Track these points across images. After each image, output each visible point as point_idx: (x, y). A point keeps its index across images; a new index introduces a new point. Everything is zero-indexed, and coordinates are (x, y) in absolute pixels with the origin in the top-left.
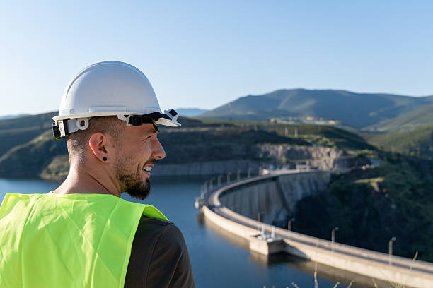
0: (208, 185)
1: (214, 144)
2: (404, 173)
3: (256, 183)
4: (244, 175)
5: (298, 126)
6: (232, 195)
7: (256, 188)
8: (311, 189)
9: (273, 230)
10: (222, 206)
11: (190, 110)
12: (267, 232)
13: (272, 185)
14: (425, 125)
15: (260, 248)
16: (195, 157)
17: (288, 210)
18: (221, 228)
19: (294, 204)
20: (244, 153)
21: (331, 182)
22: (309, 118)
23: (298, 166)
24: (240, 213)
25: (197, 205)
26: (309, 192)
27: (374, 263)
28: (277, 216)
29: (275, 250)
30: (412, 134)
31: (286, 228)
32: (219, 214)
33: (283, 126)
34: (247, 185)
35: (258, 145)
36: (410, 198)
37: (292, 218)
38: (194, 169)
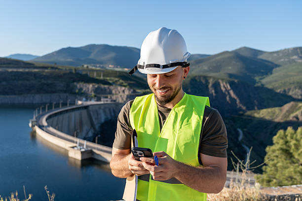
0: (39, 111)
1: (43, 81)
3: (73, 110)
4: (65, 105)
5: (103, 71)
6: (56, 118)
7: (73, 114)
8: (111, 115)
9: (85, 143)
10: (48, 126)
11: (25, 55)
12: (81, 145)
13: (84, 112)
15: (76, 155)
16: (29, 90)
17: (94, 129)
18: (48, 141)
19: (99, 125)
20: (65, 89)
22: (110, 66)
23: (102, 99)
24: (62, 131)
25: (30, 125)
26: (109, 117)
28: (87, 133)
29: (86, 156)
31: (94, 142)
32: (46, 132)
33: (93, 71)
34: (67, 111)
35: (75, 83)
37: (97, 135)
38: (28, 99)
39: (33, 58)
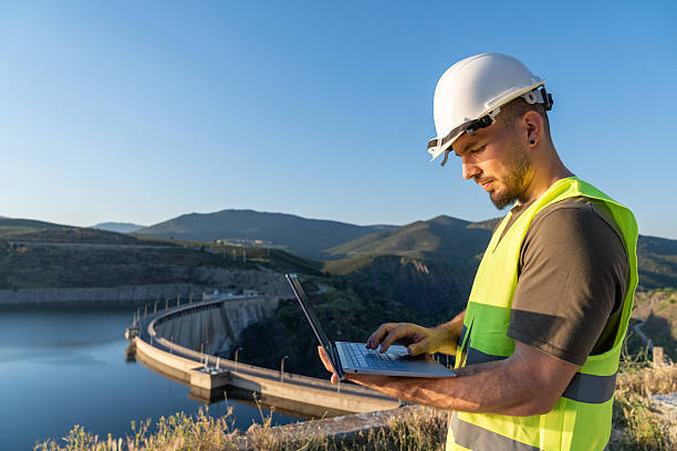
0: (142, 312)
1: (151, 265)
2: (349, 299)
3: (198, 309)
4: (185, 301)
5: (246, 249)
6: (169, 324)
7: (198, 315)
8: (258, 315)
9: (218, 361)
10: (158, 336)
12: (211, 364)
13: (216, 311)
14: (368, 253)
15: (203, 382)
16: (127, 279)
17: (233, 339)
18: (156, 361)
19: (240, 332)
20: (186, 276)
21: (279, 308)
22: (257, 242)
23: (245, 292)
24: (179, 344)
25: (127, 335)
26: (256, 320)
27: (323, 391)
28: (220, 347)
29: (220, 383)
30: (356, 261)
31: (232, 358)
32: (154, 346)
33: (230, 248)
34: (188, 311)
35: (203, 268)
36: (354, 324)
37: (237, 348)
38: (124, 294)
39: (133, 230)
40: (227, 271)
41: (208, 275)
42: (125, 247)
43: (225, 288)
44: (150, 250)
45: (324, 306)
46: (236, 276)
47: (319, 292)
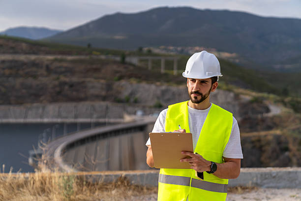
1: (63, 79)
16: (35, 95)
20: (103, 93)
39: (50, 35)
40: (153, 87)
41: (129, 91)
42: (33, 57)
43: (150, 107)
44: (61, 61)
45: (278, 132)
46: (164, 93)
47: (270, 115)
